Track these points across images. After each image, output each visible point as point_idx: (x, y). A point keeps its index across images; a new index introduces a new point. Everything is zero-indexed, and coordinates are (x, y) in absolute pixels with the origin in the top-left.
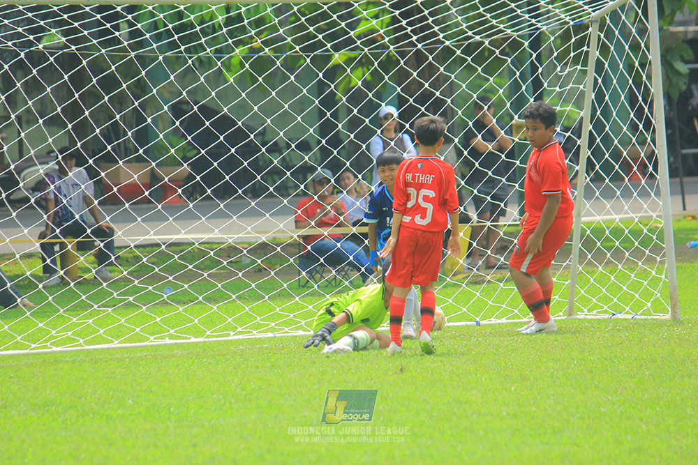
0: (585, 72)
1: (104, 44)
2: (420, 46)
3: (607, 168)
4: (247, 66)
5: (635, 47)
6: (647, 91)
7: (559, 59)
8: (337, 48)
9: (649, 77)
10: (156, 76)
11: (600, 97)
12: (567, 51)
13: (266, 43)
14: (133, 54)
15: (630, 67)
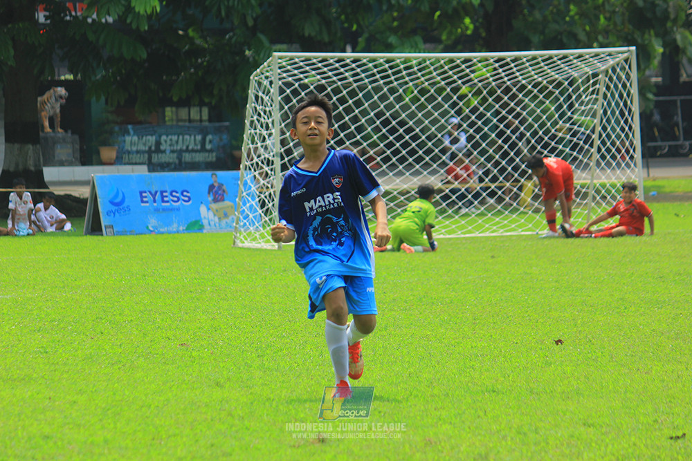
0: (596, 100)
1: (340, 80)
2: (509, 83)
3: (608, 150)
4: (416, 92)
5: (624, 86)
6: (630, 111)
7: (584, 91)
8: (464, 83)
9: (631, 102)
10: (368, 96)
11: (605, 112)
12: (588, 88)
13: (427, 80)
14: (355, 85)
15: (621, 96)
